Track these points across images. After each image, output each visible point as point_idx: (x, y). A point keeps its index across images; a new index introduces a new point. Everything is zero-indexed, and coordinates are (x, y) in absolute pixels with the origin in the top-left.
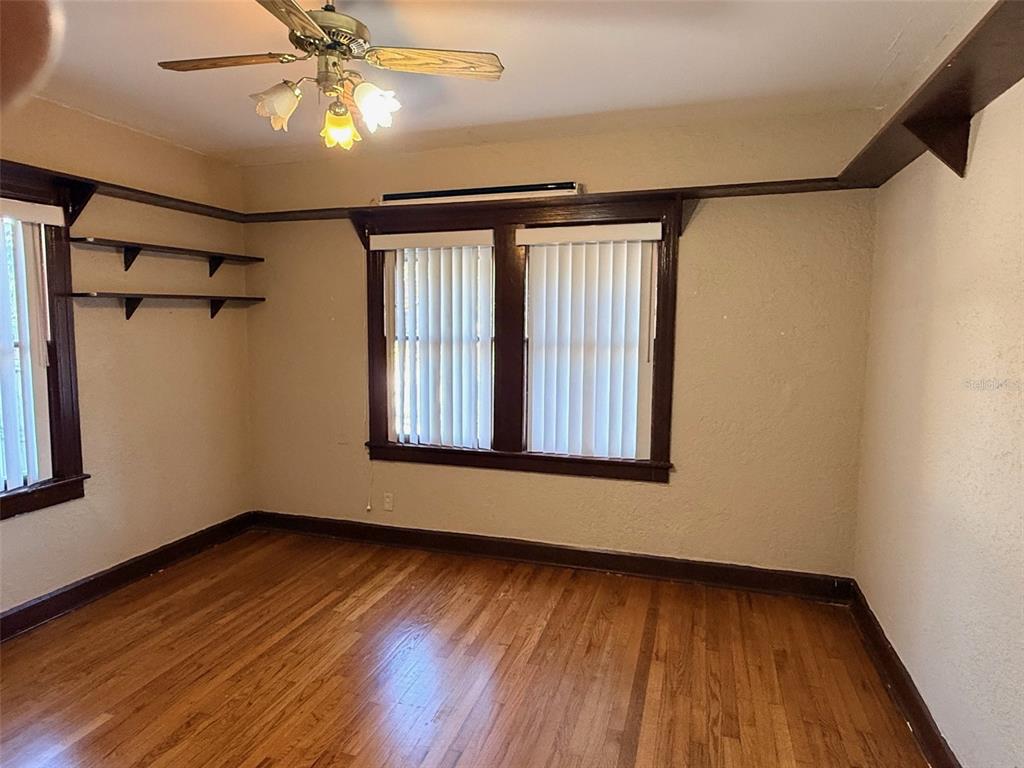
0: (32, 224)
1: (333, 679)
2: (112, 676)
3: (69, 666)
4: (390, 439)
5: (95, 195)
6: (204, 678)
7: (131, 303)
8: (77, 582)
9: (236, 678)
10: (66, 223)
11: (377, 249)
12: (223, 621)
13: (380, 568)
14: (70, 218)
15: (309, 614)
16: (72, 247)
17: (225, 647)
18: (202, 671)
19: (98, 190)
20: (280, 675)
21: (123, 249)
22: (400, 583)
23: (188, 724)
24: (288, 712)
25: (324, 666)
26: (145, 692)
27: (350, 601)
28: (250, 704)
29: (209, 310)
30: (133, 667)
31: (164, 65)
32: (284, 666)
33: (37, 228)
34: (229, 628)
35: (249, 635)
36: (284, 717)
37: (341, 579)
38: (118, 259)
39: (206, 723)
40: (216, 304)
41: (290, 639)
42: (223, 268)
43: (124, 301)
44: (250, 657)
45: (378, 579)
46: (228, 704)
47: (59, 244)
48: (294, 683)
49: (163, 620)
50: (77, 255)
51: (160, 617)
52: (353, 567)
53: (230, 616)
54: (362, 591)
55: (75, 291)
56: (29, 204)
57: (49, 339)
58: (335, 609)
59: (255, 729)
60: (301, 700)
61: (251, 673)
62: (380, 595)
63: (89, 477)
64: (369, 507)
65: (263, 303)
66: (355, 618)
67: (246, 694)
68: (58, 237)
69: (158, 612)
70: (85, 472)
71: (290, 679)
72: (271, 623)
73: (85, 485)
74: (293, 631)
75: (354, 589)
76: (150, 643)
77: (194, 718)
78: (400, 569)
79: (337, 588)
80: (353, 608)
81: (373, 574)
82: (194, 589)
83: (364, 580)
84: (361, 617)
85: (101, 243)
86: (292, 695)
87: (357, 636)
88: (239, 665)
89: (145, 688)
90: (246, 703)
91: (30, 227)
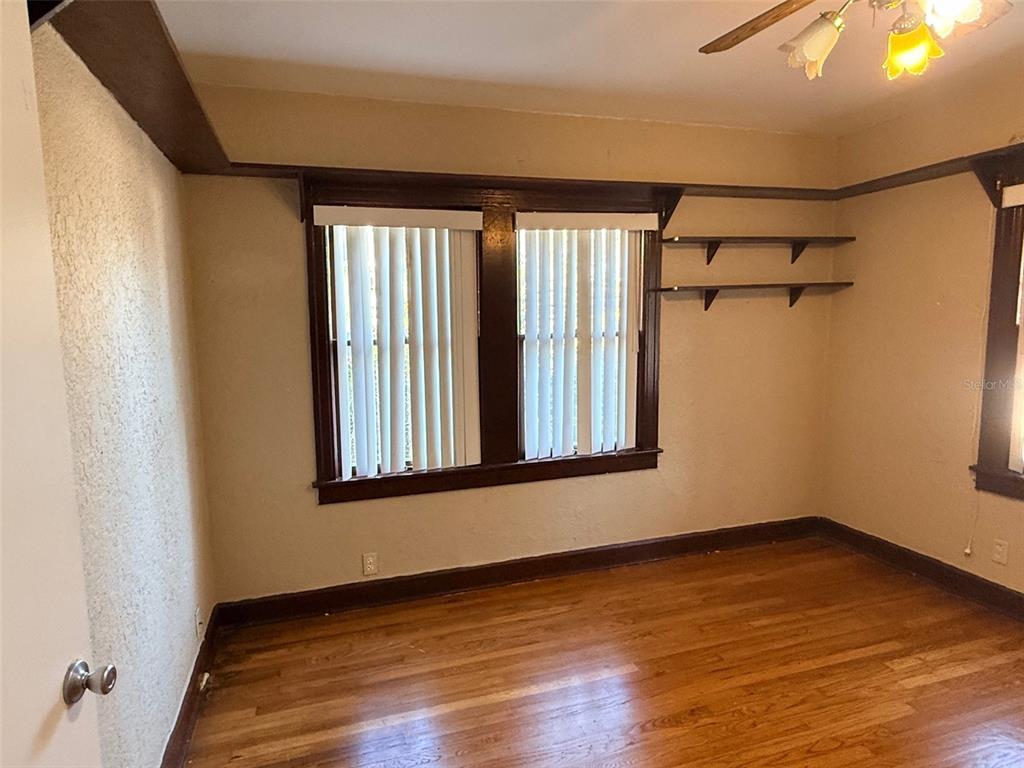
0: (636, 232)
1: (859, 748)
2: (650, 634)
3: (623, 610)
4: (1011, 467)
5: (683, 197)
6: (720, 673)
7: (709, 295)
8: (647, 540)
9: (750, 689)
10: (660, 226)
11: (1012, 205)
12: (756, 624)
13: (969, 636)
14: (663, 222)
15: (853, 655)
16: (664, 248)
17: (746, 653)
18: (722, 665)
19: (686, 192)
20: (796, 710)
21: (707, 245)
22: (998, 668)
23: (692, 712)
24: (793, 757)
25: (848, 726)
26: (668, 661)
27: (910, 662)
28: (754, 725)
29: (789, 298)
30: (666, 633)
31: (706, 50)
32: (803, 702)
33: (639, 235)
34: (760, 633)
35: (779, 650)
36: (784, 760)
37: (905, 629)
38: (701, 253)
39: (709, 720)
40: (795, 292)
41: (822, 673)
42: (807, 252)
43: (704, 293)
44: (771, 674)
45: (961, 649)
46: (734, 712)
47: (654, 245)
48: (809, 729)
49: (704, 600)
50: (667, 253)
51: (703, 596)
52: (930, 619)
53: (765, 622)
54: (931, 656)
55: (663, 287)
56: (634, 214)
57: (641, 329)
58: (888, 664)
59: (751, 755)
60: (809, 751)
61: (766, 692)
62: (961, 671)
63: (662, 451)
64: (968, 551)
65: (851, 288)
66: (913, 686)
67: (754, 712)
68: (654, 240)
69: (701, 591)
70: (659, 446)
71: (805, 720)
72: (803, 648)
73: (659, 458)
74: (829, 667)
75: (922, 648)
76: (686, 617)
77: (698, 708)
78: (1002, 649)
79: (899, 637)
80: (912, 673)
81: (956, 640)
82: (738, 580)
83: (939, 644)
84: (922, 689)
85: (685, 241)
86: (802, 740)
87: (908, 710)
88: (756, 677)
89: (670, 657)
90: (751, 721)
91: (634, 234)
